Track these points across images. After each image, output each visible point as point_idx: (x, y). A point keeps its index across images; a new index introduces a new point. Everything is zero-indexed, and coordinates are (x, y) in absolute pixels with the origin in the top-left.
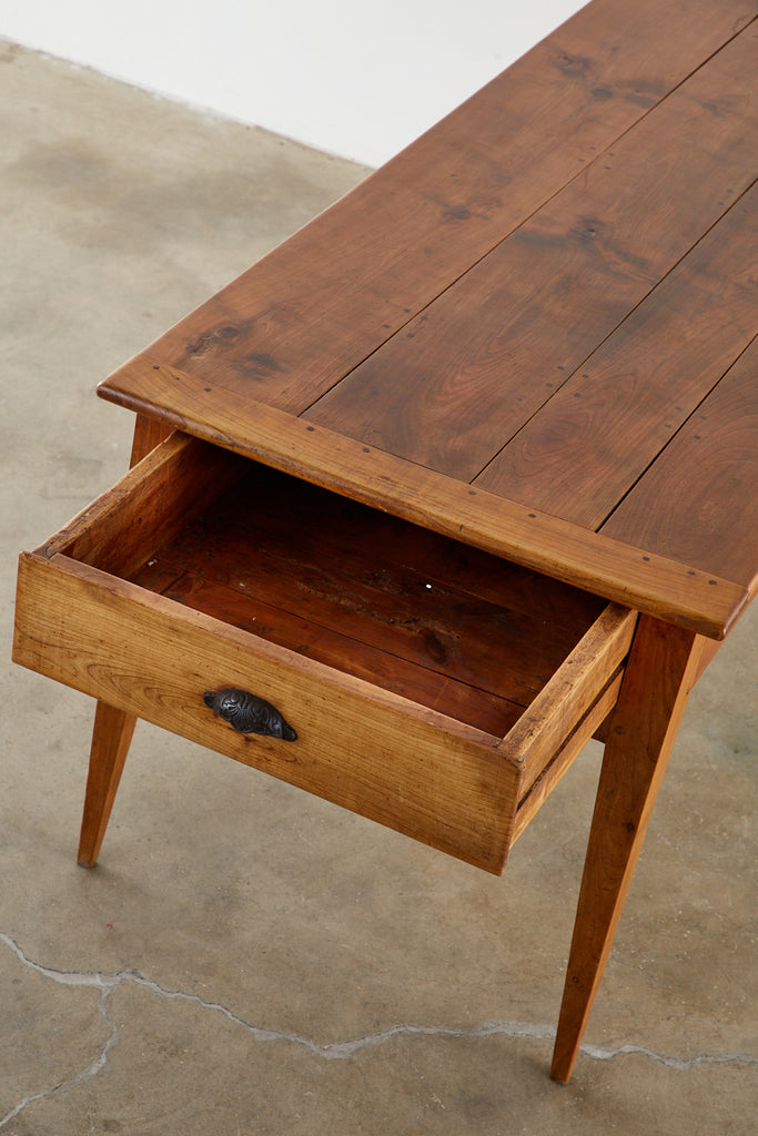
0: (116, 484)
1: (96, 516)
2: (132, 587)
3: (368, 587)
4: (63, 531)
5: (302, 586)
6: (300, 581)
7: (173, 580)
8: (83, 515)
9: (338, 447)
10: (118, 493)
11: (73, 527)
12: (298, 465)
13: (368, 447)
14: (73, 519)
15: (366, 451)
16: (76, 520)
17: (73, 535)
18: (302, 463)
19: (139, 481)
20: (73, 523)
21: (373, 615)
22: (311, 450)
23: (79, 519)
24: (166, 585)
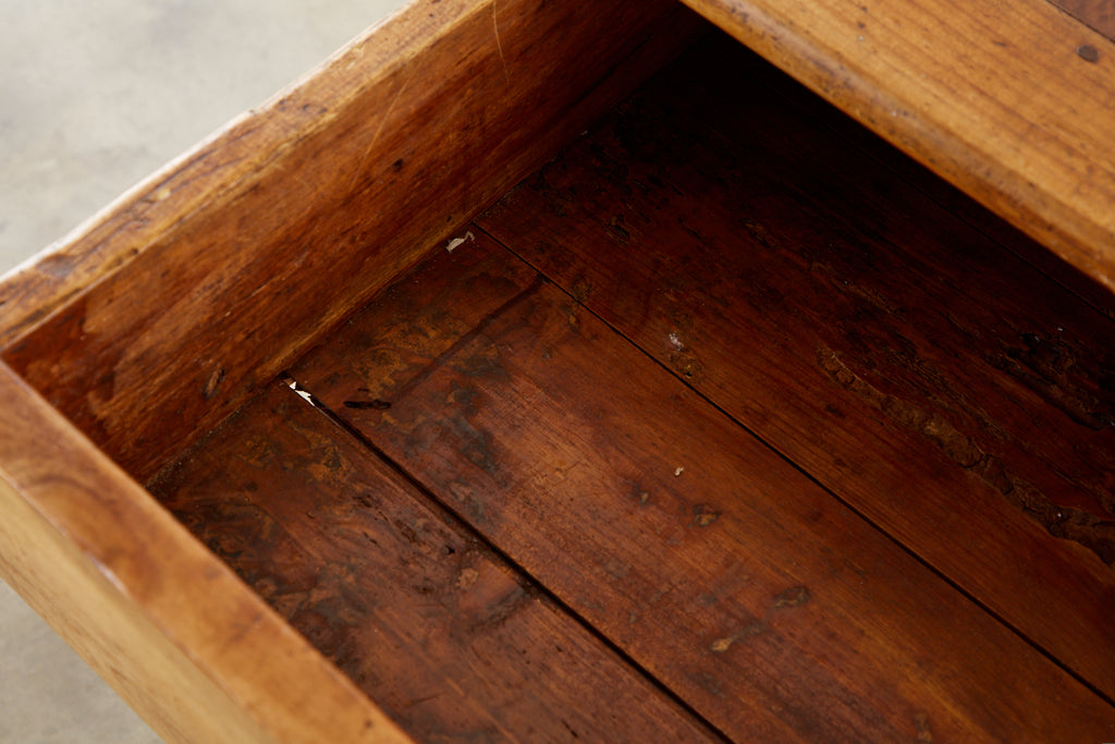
0: (303, 80)
1: (189, 205)
2: (172, 546)
3: (1008, 384)
4: (58, 258)
5: (834, 359)
6: (834, 346)
7: (496, 304)
8: (146, 198)
9: (1003, 31)
10: (289, 117)
11: (92, 245)
12: (862, 86)
13: (1096, 40)
14: (105, 211)
15: (1089, 54)
16: (117, 215)
17: (81, 279)
18: (877, 83)
19: (376, 75)
20: (105, 222)
21: (1009, 490)
22: (915, 37)
23: (127, 210)
24: (475, 318)
